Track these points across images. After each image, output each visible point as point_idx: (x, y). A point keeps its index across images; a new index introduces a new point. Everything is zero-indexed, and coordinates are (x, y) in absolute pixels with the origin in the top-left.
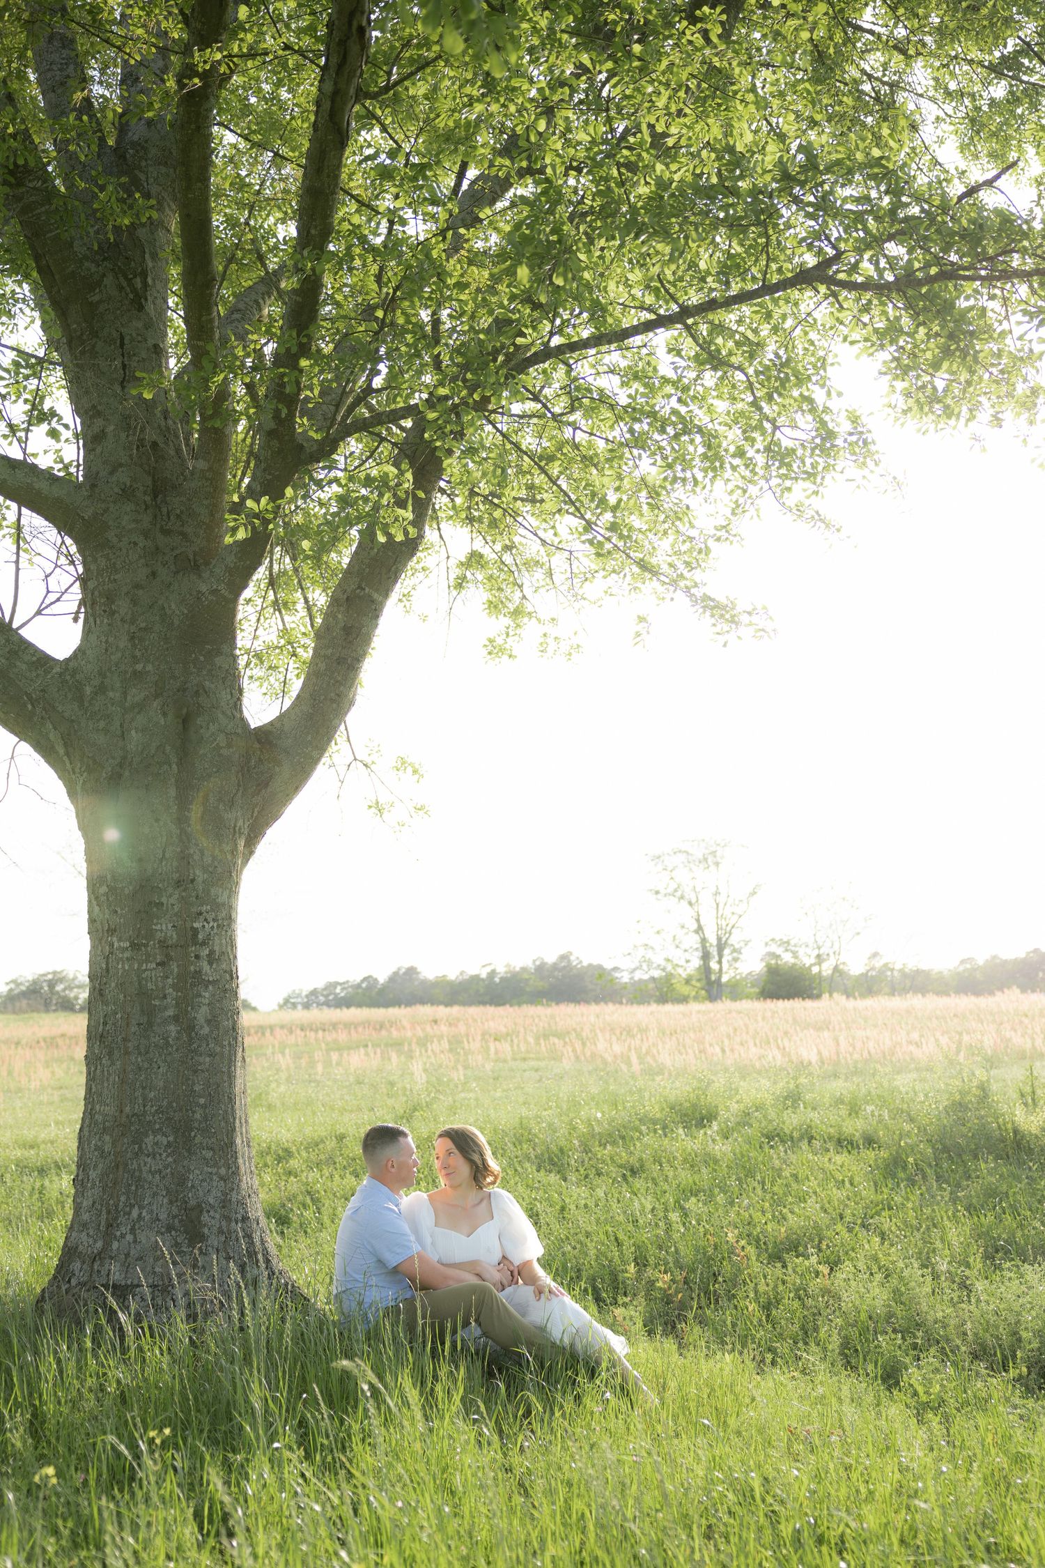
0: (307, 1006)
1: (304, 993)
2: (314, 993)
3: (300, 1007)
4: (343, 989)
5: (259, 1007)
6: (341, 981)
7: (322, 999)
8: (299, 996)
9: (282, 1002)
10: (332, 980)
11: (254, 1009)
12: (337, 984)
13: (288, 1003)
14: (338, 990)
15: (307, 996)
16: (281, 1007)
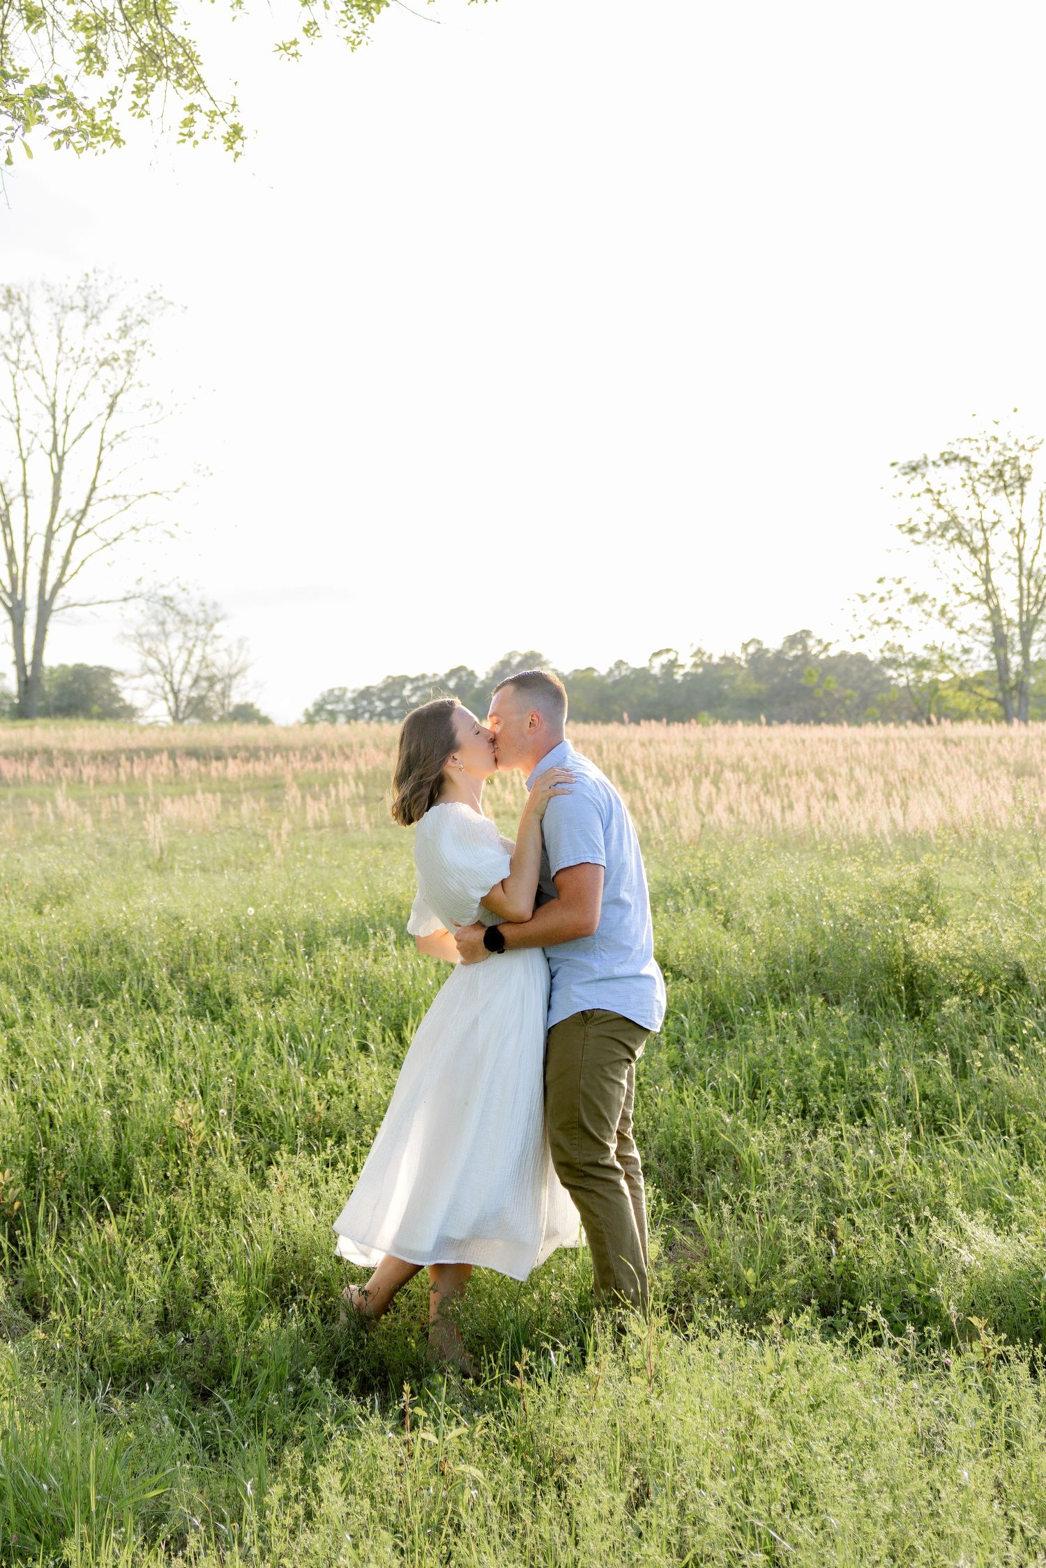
0: (353, 716)
1: (349, 695)
2: (366, 694)
3: (342, 719)
4: (415, 690)
5: (271, 717)
6: (412, 676)
7: (379, 706)
8: (339, 699)
9: (311, 710)
10: (396, 673)
11: (265, 721)
12: (402, 681)
13: (322, 711)
14: (406, 692)
15: (354, 701)
16: (311, 719)
